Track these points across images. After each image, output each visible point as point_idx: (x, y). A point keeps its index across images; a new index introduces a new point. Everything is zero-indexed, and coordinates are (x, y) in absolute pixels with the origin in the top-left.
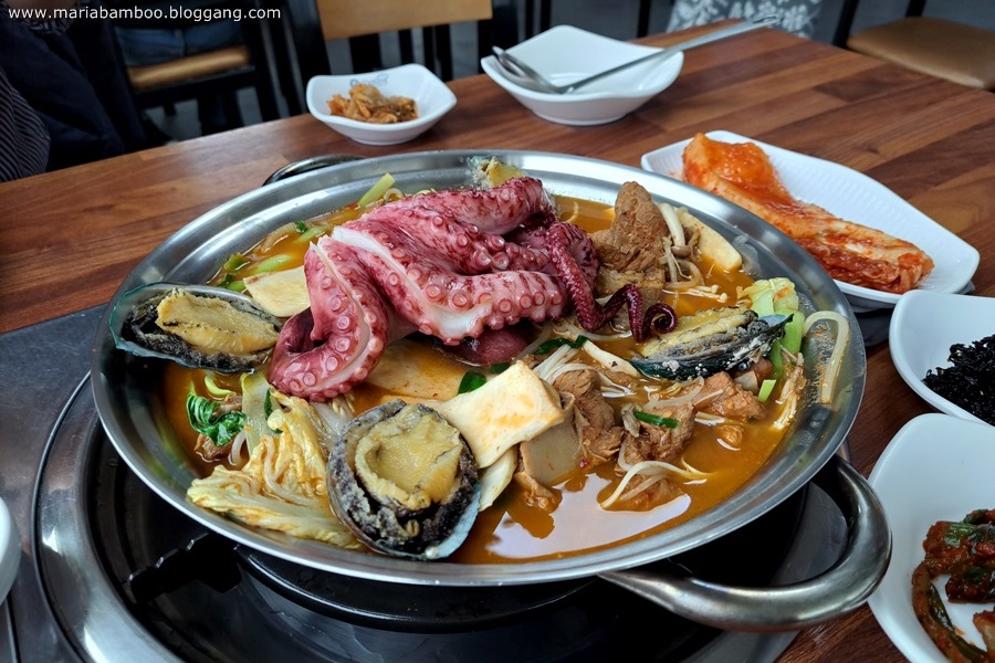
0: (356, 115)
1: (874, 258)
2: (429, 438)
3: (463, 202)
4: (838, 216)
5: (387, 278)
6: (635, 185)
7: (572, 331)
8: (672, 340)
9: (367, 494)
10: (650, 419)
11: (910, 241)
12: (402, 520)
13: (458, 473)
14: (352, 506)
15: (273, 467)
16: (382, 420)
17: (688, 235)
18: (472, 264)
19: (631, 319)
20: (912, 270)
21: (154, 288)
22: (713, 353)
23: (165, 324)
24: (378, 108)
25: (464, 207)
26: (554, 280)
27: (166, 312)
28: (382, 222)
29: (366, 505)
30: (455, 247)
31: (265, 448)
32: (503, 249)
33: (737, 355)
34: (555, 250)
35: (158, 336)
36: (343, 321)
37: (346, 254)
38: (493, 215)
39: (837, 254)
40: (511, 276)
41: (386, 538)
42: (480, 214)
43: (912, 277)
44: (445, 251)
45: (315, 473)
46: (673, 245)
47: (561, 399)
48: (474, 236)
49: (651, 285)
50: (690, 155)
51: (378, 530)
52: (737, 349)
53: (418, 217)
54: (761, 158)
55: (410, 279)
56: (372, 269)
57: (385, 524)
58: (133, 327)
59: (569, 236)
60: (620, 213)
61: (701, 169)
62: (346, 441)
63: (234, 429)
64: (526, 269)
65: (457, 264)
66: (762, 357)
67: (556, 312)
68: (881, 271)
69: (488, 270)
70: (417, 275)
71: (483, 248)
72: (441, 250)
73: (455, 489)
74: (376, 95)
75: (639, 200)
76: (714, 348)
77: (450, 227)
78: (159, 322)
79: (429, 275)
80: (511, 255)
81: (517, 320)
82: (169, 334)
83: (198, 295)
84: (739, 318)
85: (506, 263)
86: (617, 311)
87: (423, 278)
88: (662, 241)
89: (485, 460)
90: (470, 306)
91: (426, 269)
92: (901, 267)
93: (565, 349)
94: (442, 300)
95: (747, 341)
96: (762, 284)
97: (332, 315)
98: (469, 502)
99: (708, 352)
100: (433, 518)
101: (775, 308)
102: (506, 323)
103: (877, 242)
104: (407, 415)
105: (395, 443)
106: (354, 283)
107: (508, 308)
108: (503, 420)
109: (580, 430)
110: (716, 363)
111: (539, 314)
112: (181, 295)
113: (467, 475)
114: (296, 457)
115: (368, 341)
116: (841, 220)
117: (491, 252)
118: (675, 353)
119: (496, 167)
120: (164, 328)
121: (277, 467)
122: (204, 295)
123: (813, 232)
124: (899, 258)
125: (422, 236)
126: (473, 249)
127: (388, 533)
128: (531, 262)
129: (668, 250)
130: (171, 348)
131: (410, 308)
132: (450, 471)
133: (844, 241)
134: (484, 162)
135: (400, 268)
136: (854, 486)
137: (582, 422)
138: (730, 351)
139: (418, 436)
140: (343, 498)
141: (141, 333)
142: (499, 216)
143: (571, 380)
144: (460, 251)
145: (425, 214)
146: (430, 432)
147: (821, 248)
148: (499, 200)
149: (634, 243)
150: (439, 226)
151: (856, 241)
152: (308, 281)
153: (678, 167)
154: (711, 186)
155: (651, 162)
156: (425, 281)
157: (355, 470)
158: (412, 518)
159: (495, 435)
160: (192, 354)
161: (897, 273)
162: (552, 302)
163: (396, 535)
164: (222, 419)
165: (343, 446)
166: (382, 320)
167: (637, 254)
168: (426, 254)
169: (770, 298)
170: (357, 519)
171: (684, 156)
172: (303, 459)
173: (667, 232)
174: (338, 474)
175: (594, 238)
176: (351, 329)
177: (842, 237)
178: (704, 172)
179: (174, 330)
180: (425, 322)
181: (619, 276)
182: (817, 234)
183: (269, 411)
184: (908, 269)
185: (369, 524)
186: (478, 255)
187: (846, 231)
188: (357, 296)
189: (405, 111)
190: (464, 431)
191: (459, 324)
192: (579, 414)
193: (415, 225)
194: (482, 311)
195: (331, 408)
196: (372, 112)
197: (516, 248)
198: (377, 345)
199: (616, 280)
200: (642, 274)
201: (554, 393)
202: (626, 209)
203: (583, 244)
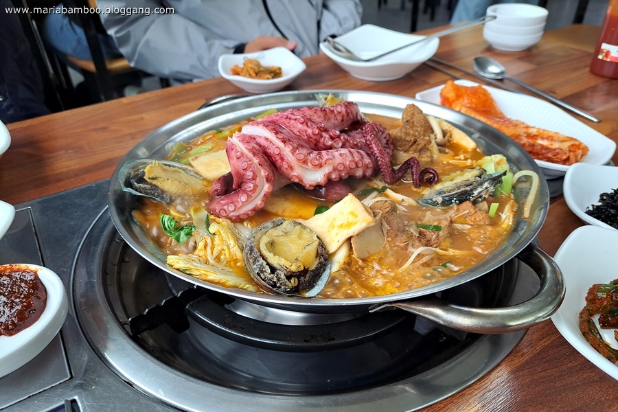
0: (247, 75)
1: (553, 147)
2: (300, 237)
3: (315, 113)
4: (532, 126)
5: (272, 150)
6: (413, 105)
7: (379, 184)
8: (438, 187)
9: (268, 264)
10: (426, 227)
11: (575, 137)
12: (289, 277)
13: (318, 255)
14: (260, 270)
15: (212, 253)
16: (273, 227)
17: (444, 133)
18: (321, 145)
19: (413, 176)
20: (576, 152)
21: (142, 161)
22: (462, 192)
23: (149, 178)
24: (259, 71)
25: (316, 115)
26: (368, 154)
27: (149, 172)
28: (270, 122)
29: (268, 269)
30: (311, 135)
31: (206, 242)
32: (339, 137)
33: (476, 193)
34: (368, 137)
35: (146, 185)
36: (249, 174)
37: (250, 139)
38: (332, 120)
39: (533, 145)
40: (344, 151)
41: (280, 287)
42: (325, 120)
43: (576, 156)
44: (306, 137)
45: (236, 256)
46: (436, 138)
47: (374, 213)
48: (322, 129)
49: (423, 159)
50: (444, 93)
51: (275, 283)
52: (476, 189)
53: (290, 119)
54: (486, 94)
55: (287, 150)
56: (264, 147)
57: (279, 279)
58: (131, 180)
59: (376, 130)
60: (405, 120)
61: (451, 100)
62: (254, 237)
63: (189, 234)
64: (352, 148)
65: (312, 145)
66: (490, 195)
67: (369, 173)
68: (558, 154)
69: (330, 148)
70: (291, 148)
71: (328, 136)
72: (303, 137)
73: (317, 262)
74: (258, 65)
75: (416, 114)
76: (462, 189)
77: (309, 124)
78: (146, 177)
79: (297, 148)
80: (343, 140)
81: (347, 176)
82: (151, 184)
83: (166, 165)
84: (476, 172)
85: (340, 144)
86: (405, 173)
87: (293, 151)
88: (429, 136)
89: (332, 249)
90: (321, 166)
91: (295, 145)
92: (570, 151)
93: (375, 193)
94: (305, 162)
95: (481, 184)
96: (487, 158)
97: (242, 172)
98: (324, 270)
99: (459, 191)
100: (305, 276)
101: (496, 169)
102: (341, 178)
103: (556, 138)
104: (287, 225)
105: (282, 239)
106: (254, 154)
107: (342, 168)
108: (341, 226)
109: (385, 232)
110: (463, 197)
111: (359, 173)
112: (157, 164)
113: (323, 255)
114: (225, 248)
115: (263, 186)
116: (534, 127)
117: (332, 138)
118: (440, 193)
119: (332, 99)
120: (149, 181)
121: (214, 252)
122: (169, 166)
123: (518, 133)
124: (569, 147)
125: (293, 129)
126: (322, 136)
127: (281, 284)
128: (354, 145)
129: (433, 142)
130: (153, 192)
131: (286, 166)
132: (314, 254)
133: (536, 139)
134: (325, 96)
135: (281, 145)
136: (543, 258)
137: (386, 227)
138: (472, 190)
139: (293, 236)
140: (255, 266)
141: (136, 184)
142: (336, 122)
143: (379, 205)
144: (314, 137)
145: (295, 117)
146: (300, 234)
147: (522, 142)
148: (335, 112)
149: (413, 135)
150: (302, 123)
151: (543, 138)
152: (228, 157)
153: (438, 100)
154: (457, 109)
155: (421, 96)
156: (295, 151)
157: (260, 251)
158: (294, 276)
159: (337, 234)
160: (164, 196)
161: (568, 154)
162: (367, 167)
163: (285, 285)
164: (182, 229)
165: (253, 239)
166: (271, 175)
167: (415, 142)
168: (296, 139)
169: (493, 164)
170: (263, 277)
171: (441, 94)
172: (229, 249)
173: (432, 131)
174: (251, 254)
175: (390, 133)
176: (254, 178)
177: (535, 137)
178: (453, 101)
179: (154, 182)
180: (295, 174)
181: (405, 154)
182: (520, 135)
183: (208, 225)
184: (574, 152)
185: (270, 280)
186: (324, 140)
187: (537, 133)
188: (256, 161)
189: (276, 73)
190: (319, 234)
191: (314, 177)
192: (384, 222)
193: (289, 123)
194: (327, 169)
195: (244, 225)
196: (257, 74)
197: (346, 137)
198: (269, 188)
199: (404, 157)
200: (418, 153)
201: (370, 210)
202: (408, 118)
203: (384, 135)
